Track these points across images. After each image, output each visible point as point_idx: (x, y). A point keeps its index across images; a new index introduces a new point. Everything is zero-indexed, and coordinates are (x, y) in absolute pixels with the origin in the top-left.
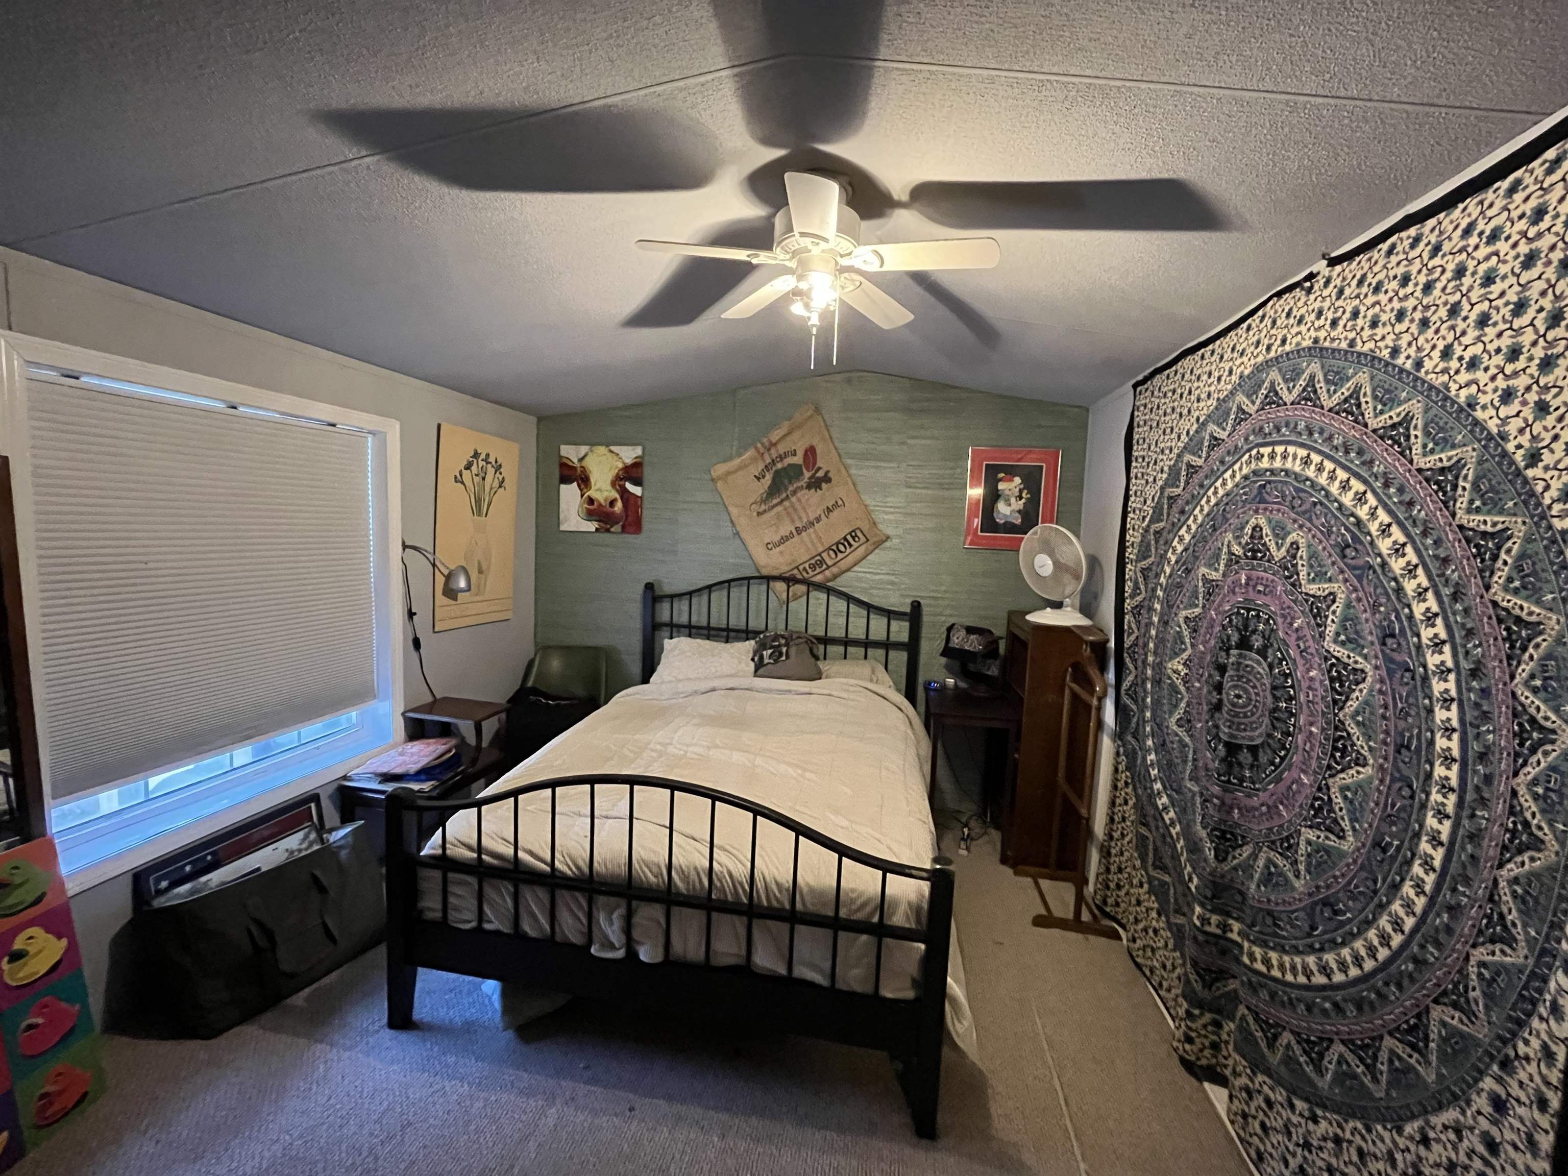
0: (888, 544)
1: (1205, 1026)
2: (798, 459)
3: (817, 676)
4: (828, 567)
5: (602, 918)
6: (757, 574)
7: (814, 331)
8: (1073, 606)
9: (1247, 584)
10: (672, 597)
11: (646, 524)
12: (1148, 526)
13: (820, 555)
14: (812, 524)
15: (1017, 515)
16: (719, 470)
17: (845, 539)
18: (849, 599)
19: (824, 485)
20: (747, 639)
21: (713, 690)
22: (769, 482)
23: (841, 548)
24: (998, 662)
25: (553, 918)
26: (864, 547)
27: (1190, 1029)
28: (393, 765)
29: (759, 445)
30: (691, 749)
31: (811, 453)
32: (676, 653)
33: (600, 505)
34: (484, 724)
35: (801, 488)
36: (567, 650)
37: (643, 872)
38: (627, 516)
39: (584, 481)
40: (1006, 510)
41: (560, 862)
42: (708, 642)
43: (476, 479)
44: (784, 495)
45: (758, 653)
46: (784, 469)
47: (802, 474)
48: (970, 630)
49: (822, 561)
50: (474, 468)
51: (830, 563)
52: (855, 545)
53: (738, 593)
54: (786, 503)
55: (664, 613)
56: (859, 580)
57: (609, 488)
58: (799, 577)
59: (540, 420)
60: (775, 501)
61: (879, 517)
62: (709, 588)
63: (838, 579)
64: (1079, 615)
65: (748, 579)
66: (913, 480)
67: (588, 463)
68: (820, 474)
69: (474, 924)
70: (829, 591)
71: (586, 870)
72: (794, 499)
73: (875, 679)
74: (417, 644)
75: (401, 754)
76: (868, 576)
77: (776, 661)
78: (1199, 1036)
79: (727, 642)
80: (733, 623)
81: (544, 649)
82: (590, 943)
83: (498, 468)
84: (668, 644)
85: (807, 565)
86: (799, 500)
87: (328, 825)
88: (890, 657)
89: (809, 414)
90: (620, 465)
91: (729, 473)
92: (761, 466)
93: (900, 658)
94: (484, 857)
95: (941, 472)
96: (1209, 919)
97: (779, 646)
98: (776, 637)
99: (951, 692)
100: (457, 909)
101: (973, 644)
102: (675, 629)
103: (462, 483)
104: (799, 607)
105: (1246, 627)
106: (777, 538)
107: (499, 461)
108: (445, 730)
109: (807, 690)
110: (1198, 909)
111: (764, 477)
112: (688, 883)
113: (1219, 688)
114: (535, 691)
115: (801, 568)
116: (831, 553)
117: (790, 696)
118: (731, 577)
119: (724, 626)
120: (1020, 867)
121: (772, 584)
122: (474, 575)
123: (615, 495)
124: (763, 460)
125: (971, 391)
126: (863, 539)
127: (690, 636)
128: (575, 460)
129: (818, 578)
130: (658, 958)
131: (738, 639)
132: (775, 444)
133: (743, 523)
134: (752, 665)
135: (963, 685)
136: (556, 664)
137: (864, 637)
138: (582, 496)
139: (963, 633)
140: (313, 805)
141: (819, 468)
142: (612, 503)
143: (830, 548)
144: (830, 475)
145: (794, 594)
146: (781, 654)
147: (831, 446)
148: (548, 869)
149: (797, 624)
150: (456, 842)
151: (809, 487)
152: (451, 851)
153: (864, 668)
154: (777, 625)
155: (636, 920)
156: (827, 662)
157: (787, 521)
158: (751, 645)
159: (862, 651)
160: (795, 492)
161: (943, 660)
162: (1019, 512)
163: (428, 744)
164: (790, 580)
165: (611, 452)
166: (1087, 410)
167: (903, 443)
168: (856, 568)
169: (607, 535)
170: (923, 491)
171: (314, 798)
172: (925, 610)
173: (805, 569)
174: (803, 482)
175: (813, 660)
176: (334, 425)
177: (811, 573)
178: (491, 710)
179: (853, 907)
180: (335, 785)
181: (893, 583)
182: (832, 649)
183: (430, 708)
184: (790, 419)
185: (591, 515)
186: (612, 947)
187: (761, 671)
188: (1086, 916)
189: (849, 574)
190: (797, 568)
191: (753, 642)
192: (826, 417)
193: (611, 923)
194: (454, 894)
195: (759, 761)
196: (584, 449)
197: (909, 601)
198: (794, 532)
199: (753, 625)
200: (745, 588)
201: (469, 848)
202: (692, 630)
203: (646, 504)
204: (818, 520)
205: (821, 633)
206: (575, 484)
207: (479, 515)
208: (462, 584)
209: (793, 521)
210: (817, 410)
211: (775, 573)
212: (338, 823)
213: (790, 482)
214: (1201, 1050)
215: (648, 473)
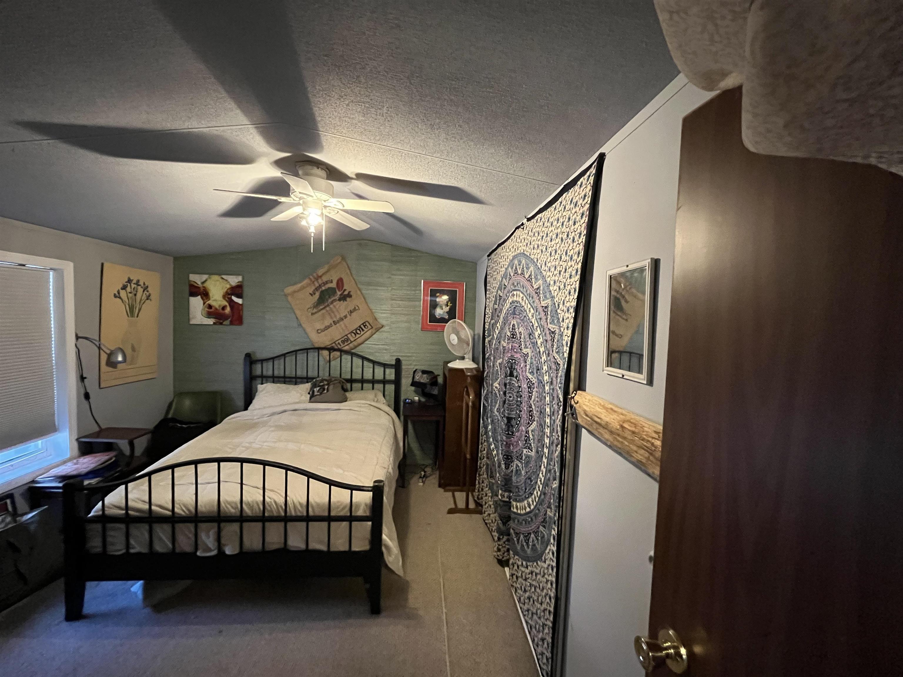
0: (382, 329)
1: (504, 543)
2: (334, 285)
3: (345, 400)
4: (351, 342)
5: (203, 536)
6: (312, 347)
7: (313, 235)
8: (469, 358)
9: (512, 349)
10: (262, 361)
11: (246, 320)
12: (490, 321)
13: (346, 335)
14: (342, 319)
15: (446, 314)
16: (289, 290)
17: (360, 327)
18: (364, 358)
19: (348, 299)
20: (307, 382)
21: (285, 411)
22: (318, 297)
23: (358, 331)
24: (437, 388)
25: (174, 540)
26: (370, 331)
27: (499, 545)
28: (70, 470)
29: (311, 277)
30: (265, 444)
31: (340, 282)
32: (264, 392)
33: (216, 309)
34: (136, 442)
35: (335, 300)
36: (195, 395)
37: (226, 507)
38: (233, 316)
39: (205, 295)
40: (439, 312)
41: (178, 509)
42: (284, 385)
43: (130, 295)
44: (326, 304)
45: (312, 389)
46: (326, 290)
47: (336, 292)
48: (424, 372)
49: (348, 339)
50: (128, 289)
51: (352, 340)
52: (366, 330)
53: (301, 357)
54: (328, 309)
55: (258, 369)
56: (369, 348)
57: (222, 299)
58: (336, 347)
59: (176, 259)
60: (321, 307)
61: (378, 315)
62: (284, 355)
63: (358, 348)
64: (472, 363)
65: (307, 349)
66: (395, 296)
67: (208, 285)
68: (346, 293)
69: (124, 551)
70: (353, 355)
71: (193, 510)
72: (331, 306)
73: (376, 400)
74: (87, 396)
75: (75, 464)
76: (373, 346)
77: (321, 393)
78: (503, 547)
79: (296, 384)
80: (299, 374)
81: (179, 394)
82: (196, 549)
83: (146, 289)
84: (260, 387)
85: (340, 341)
86: (335, 306)
87: (20, 512)
88: (386, 388)
89: (339, 261)
90: (228, 286)
91: (295, 292)
92: (313, 288)
93: (390, 388)
94: (130, 512)
95: (409, 292)
96: (504, 495)
97: (323, 385)
98: (322, 381)
99: (417, 404)
100: (113, 544)
101: (424, 379)
102: (264, 379)
103: (120, 298)
104: (335, 364)
105: (512, 367)
106: (322, 327)
107: (147, 284)
108: (108, 447)
109: (337, 408)
110: (500, 492)
111: (315, 294)
112: (253, 510)
113: (505, 393)
114: (174, 420)
115: (337, 343)
116: (353, 334)
117: (327, 412)
118: (297, 348)
119: (294, 376)
120: (448, 488)
121: (321, 352)
122: (128, 352)
123: (225, 303)
124: (314, 285)
125: (422, 252)
126: (370, 327)
127: (273, 382)
128: (199, 283)
129: (346, 348)
130: (237, 551)
131: (302, 383)
132: (321, 277)
133: (303, 320)
134: (309, 396)
135: (423, 400)
136: (187, 403)
137: (372, 378)
138: (204, 303)
139: (420, 374)
140: (8, 501)
141: (345, 290)
142: (224, 308)
143: (352, 332)
144: (352, 293)
145: (333, 357)
146: (324, 389)
147: (351, 278)
148: (169, 513)
149: (335, 373)
150: (112, 506)
151: (340, 300)
152: (108, 512)
153: (370, 394)
154: (323, 374)
155: (223, 533)
156: (352, 392)
157: (328, 317)
158: (308, 386)
159: (370, 385)
160: (332, 303)
161: (413, 388)
162: (447, 312)
163: (96, 457)
164: (331, 349)
165: (223, 278)
166: (476, 264)
167: (390, 278)
168: (366, 342)
169: (221, 326)
170: (400, 302)
171: (10, 496)
172: (403, 363)
173: (339, 343)
174: (337, 297)
175: (343, 392)
176: (24, 265)
177: (342, 345)
178: (140, 433)
179: (338, 510)
180: (26, 487)
181: (386, 350)
182: (355, 385)
183: (98, 434)
184: (328, 263)
185: (209, 315)
186: (210, 550)
187: (313, 399)
188: (472, 505)
189: (363, 345)
190: (335, 342)
191: (310, 384)
192: (349, 262)
193: (208, 537)
194: (111, 536)
195: (302, 446)
196: (205, 277)
197: (395, 358)
198: (332, 323)
199: (310, 374)
200: (306, 354)
201: (120, 508)
202: (275, 379)
203: (245, 309)
204: (346, 317)
205: (349, 377)
206: (199, 297)
207: (132, 316)
208: (120, 358)
209: (332, 318)
210: (344, 258)
211: (322, 346)
212: (28, 510)
213: (329, 297)
214: (504, 554)
215: (246, 291)
